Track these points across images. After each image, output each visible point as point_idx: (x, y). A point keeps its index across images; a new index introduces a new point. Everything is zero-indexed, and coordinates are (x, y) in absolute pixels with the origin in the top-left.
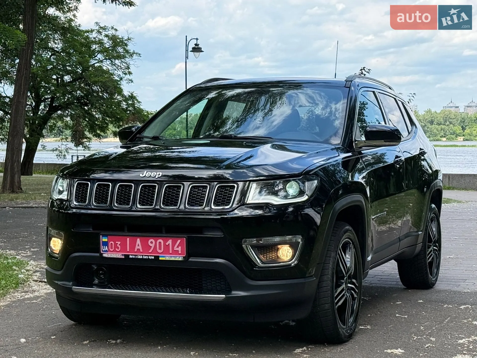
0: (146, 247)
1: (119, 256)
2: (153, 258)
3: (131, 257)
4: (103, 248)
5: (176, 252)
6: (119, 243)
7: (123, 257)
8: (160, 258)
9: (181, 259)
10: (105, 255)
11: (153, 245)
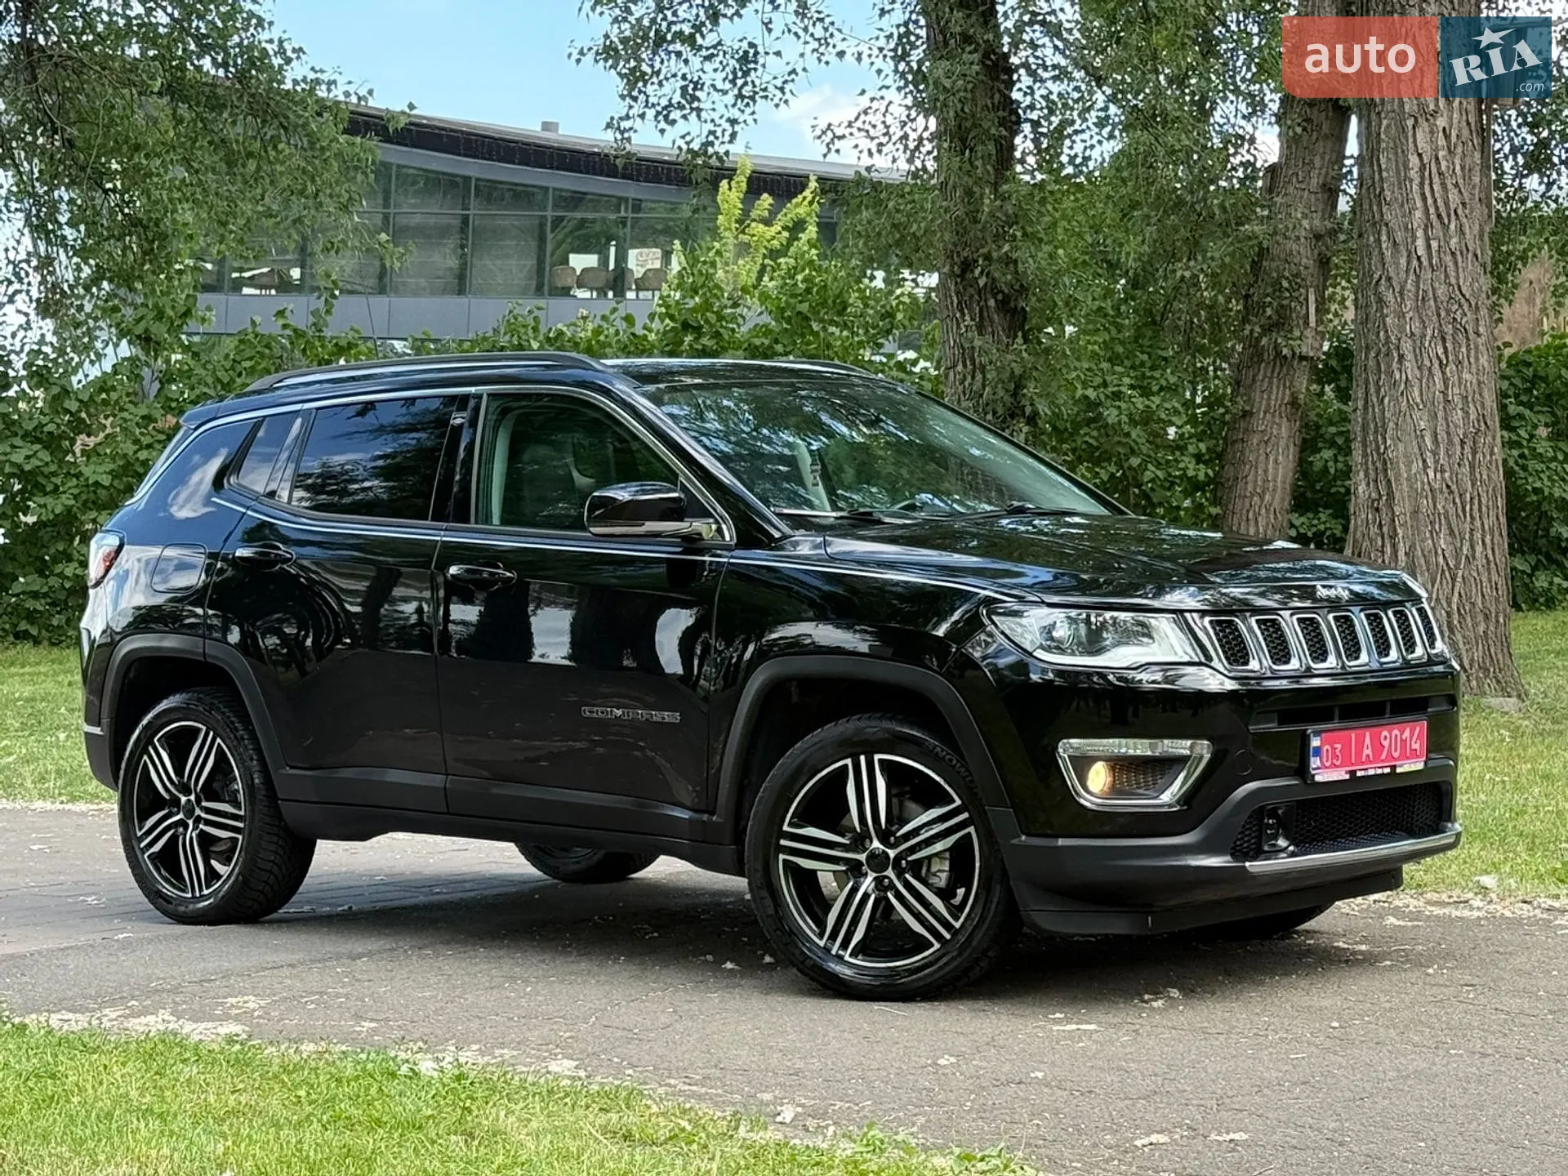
0: (1378, 747)
1: (1341, 775)
2: (1387, 770)
3: (1359, 774)
4: (1314, 762)
5: (1414, 755)
6: (1338, 746)
7: (1347, 777)
8: (1399, 770)
9: (1420, 766)
10: (1318, 778)
11: (1386, 743)
